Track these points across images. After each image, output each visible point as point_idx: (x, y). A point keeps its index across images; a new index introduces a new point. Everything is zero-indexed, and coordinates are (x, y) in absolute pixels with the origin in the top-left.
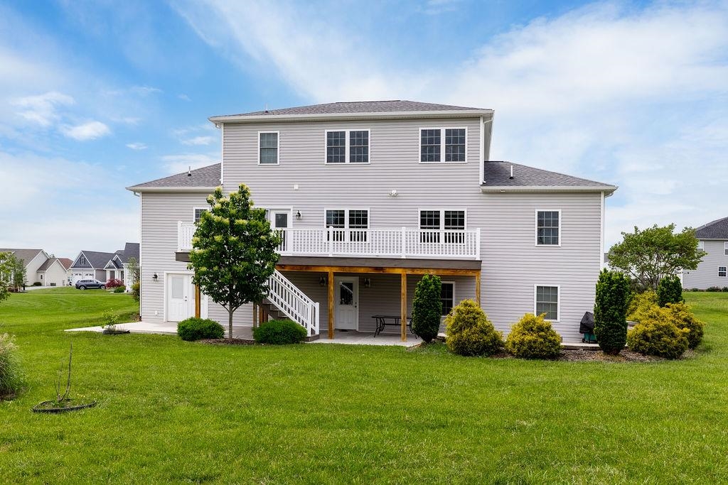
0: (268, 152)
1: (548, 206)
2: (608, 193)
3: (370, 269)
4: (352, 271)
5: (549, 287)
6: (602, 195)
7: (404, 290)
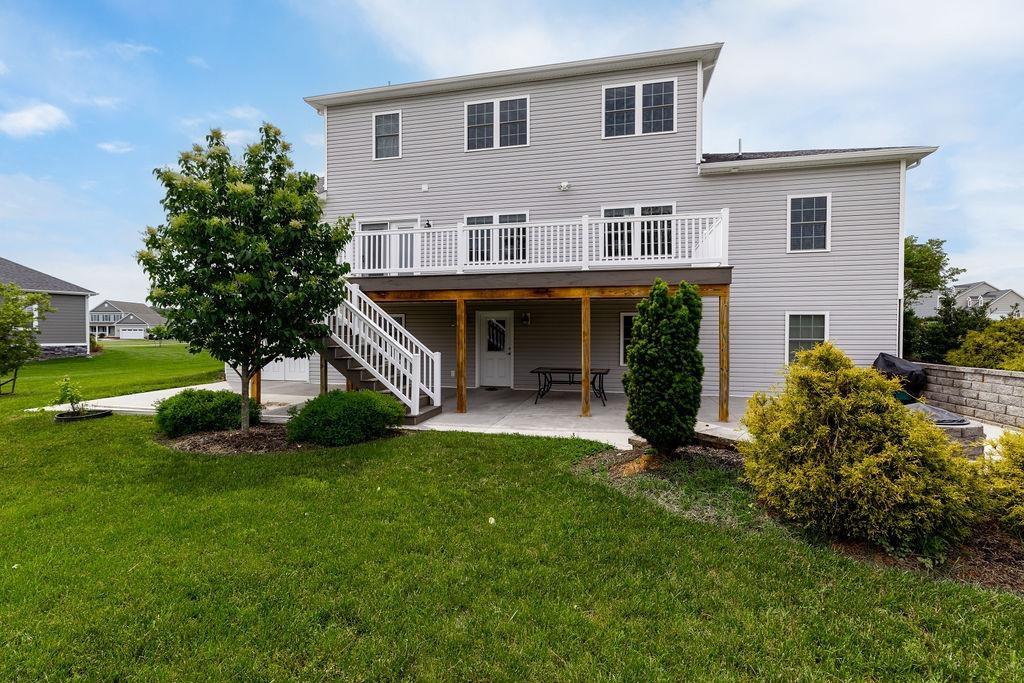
0: (386, 140)
1: (808, 189)
2: (913, 158)
3: (526, 292)
4: (497, 296)
5: (810, 316)
6: (903, 166)
7: (586, 325)
